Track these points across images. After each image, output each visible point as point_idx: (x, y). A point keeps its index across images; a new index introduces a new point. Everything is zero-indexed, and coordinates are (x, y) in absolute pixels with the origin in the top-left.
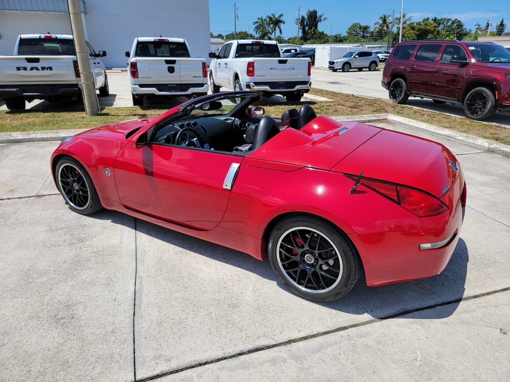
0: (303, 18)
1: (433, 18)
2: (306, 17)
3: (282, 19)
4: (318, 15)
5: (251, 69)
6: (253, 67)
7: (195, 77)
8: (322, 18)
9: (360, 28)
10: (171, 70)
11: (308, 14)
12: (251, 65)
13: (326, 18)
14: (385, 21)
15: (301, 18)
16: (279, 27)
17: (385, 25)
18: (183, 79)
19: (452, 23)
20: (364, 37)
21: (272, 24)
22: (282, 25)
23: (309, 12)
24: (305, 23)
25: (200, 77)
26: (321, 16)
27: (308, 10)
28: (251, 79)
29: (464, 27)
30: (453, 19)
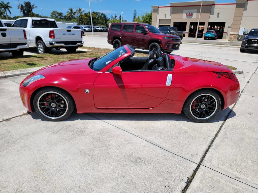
0: (22, 5)
1: (93, 12)
2: (24, 5)
3: (9, 5)
4: (31, 4)
5: (52, 34)
6: (54, 33)
7: (20, 39)
8: (34, 6)
9: (58, 13)
10: (4, 35)
11: (24, 4)
12: (51, 32)
13: (37, 7)
14: (72, 11)
15: (20, 5)
16: (8, 10)
17: (72, 13)
18: (12, 40)
19: (101, 15)
20: (60, 18)
21: (3, 7)
22: (10, 9)
23: (25, 2)
24: (24, 8)
25: (23, 39)
26: (33, 6)
27: (25, 1)
28: (53, 40)
29: (107, 17)
30: (102, 13)
